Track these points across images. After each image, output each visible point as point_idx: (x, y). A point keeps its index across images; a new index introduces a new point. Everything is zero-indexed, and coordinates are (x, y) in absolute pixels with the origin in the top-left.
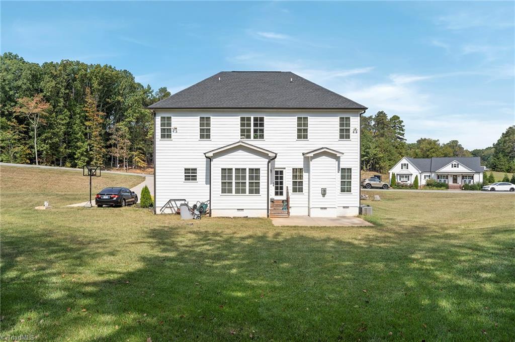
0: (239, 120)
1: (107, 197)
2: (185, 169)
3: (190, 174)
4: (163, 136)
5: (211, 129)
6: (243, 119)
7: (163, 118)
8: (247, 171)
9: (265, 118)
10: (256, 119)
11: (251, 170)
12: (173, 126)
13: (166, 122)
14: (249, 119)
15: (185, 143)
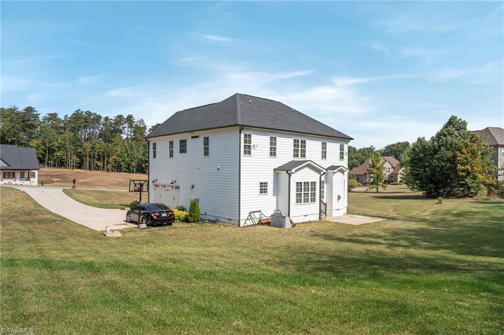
0: (293, 142)
1: (166, 215)
2: (261, 183)
3: (263, 188)
4: (245, 152)
5: (277, 148)
6: (295, 140)
7: (245, 135)
8: (310, 183)
9: (307, 141)
10: (302, 141)
11: (312, 183)
12: (253, 143)
13: (248, 139)
14: (298, 141)
15: (260, 159)
